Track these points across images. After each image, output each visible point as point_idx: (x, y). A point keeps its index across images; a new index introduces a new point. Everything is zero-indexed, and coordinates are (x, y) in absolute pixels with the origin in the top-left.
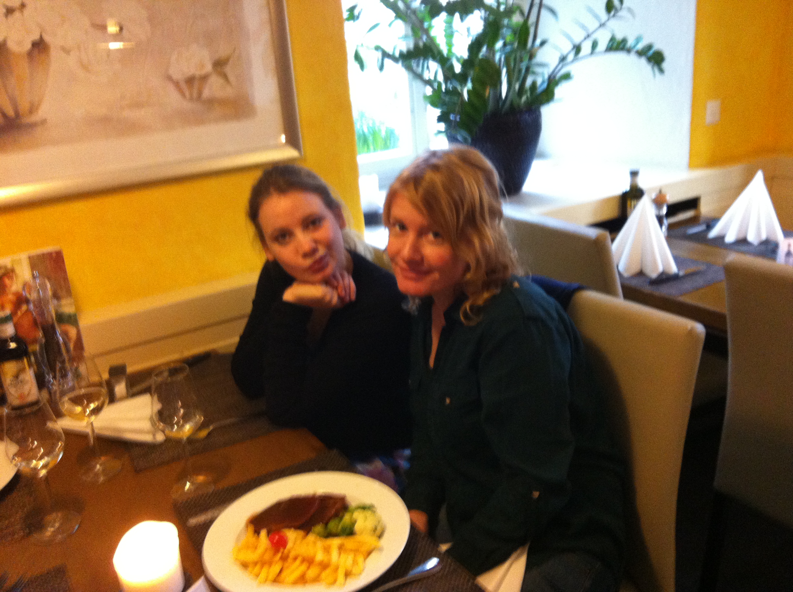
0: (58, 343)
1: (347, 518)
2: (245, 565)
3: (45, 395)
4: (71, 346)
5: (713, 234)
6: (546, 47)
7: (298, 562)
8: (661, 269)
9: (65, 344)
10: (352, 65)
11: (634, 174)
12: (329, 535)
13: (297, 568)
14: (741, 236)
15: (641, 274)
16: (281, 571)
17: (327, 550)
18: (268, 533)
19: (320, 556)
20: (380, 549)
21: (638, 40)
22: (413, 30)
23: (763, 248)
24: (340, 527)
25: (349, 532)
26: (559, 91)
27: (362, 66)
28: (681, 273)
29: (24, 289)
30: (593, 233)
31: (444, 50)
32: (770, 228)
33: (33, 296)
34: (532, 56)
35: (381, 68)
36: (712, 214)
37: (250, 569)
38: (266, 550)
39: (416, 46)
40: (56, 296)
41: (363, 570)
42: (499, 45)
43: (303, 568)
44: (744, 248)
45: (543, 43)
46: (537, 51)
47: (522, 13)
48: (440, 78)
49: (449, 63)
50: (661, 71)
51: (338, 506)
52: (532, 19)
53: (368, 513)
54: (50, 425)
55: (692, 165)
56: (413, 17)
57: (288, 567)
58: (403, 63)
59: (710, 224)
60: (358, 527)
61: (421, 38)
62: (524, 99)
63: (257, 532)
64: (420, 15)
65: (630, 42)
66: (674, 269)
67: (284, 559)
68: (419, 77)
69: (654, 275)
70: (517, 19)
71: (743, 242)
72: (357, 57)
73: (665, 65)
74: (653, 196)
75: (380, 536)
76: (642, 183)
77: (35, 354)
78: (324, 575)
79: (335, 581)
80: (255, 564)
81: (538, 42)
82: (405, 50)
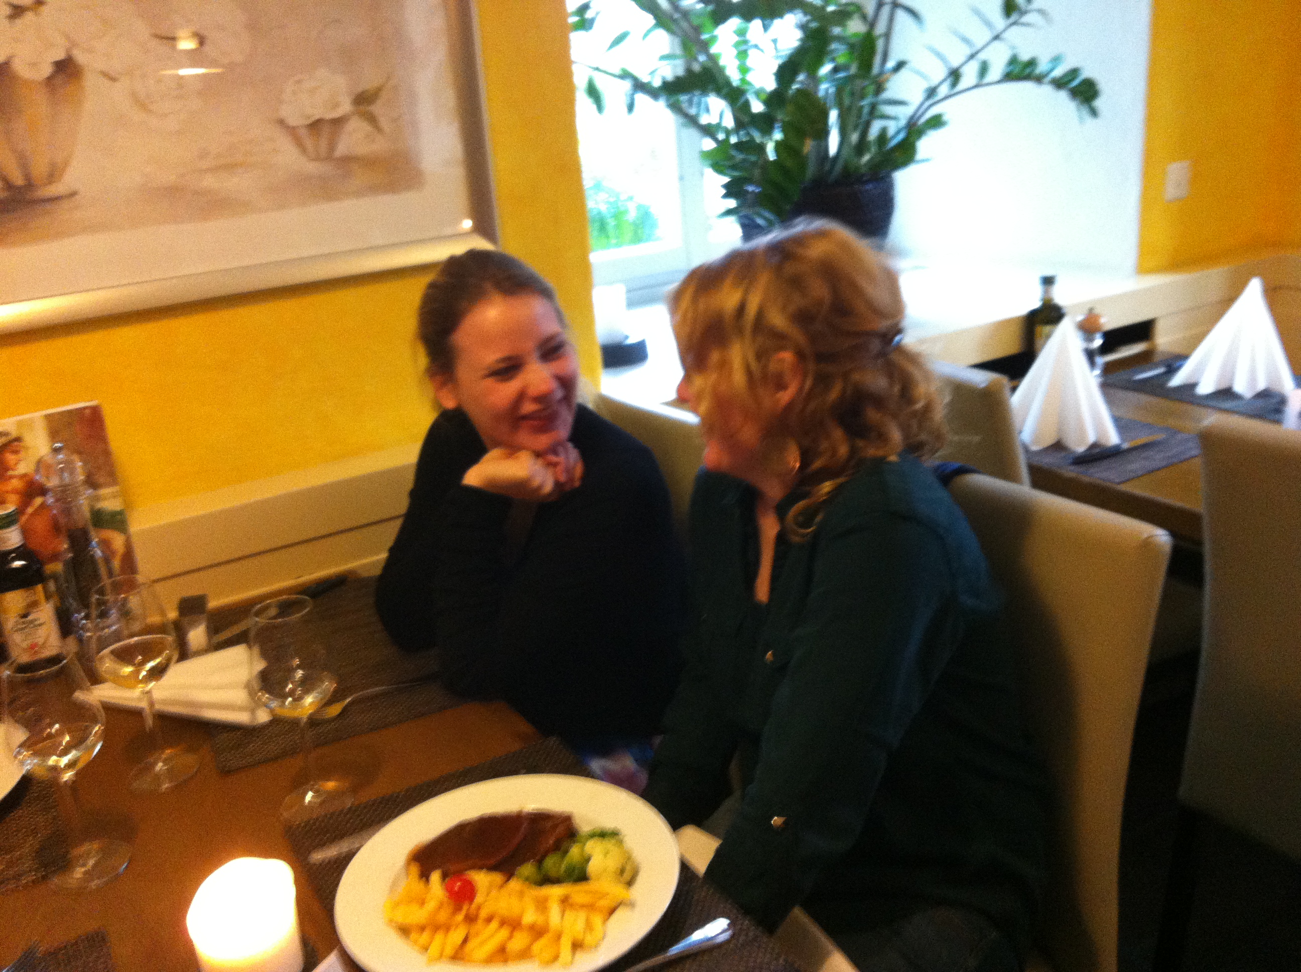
0: (92, 560)
1: (575, 851)
2: (405, 931)
3: (72, 645)
4: (116, 563)
5: (1177, 380)
6: (903, 72)
7: (494, 925)
8: (1091, 438)
9: (107, 560)
10: (583, 103)
11: (1048, 281)
12: (546, 880)
13: (492, 936)
14: (1223, 386)
15: (1058, 446)
16: (465, 941)
17: (542, 905)
18: (444, 876)
19: (530, 917)
20: (631, 905)
21: (1056, 60)
22: (685, 46)
23: (1260, 403)
24: (563, 867)
25: (580, 875)
26: (925, 146)
27: (600, 108)
28: (1126, 446)
29: (37, 470)
30: (982, 378)
31: (735, 78)
32: (1273, 373)
33: (53, 482)
34: (879, 88)
35: (631, 107)
36: (1177, 350)
37: (414, 935)
38: (440, 906)
39: (689, 71)
40: (91, 482)
41: (603, 938)
42: (826, 69)
43: (504, 933)
44: (1228, 405)
45: (900, 65)
46: (887, 80)
47: (864, 17)
48: (729, 122)
49: (742, 100)
50: (1094, 113)
51: (560, 830)
52: (880, 28)
53: (609, 844)
54: (79, 695)
55: (1143, 269)
56: (684, 25)
57: (477, 934)
58: (668, 100)
59: (1173, 364)
60: (593, 867)
61: (696, 59)
62: (866, 158)
63: (425, 876)
64: (696, 22)
65: (1042, 67)
66: (1113, 438)
67: (471, 919)
68: (692, 121)
69: (1080, 449)
70: (855, 27)
71: (1226, 394)
72: (593, 92)
73: (1098, 103)
74: (1080, 318)
75: (630, 883)
76: (1060, 296)
77: (55, 577)
78: (537, 946)
79: (556, 958)
80: (422, 929)
81: (890, 64)
82: (670, 77)
